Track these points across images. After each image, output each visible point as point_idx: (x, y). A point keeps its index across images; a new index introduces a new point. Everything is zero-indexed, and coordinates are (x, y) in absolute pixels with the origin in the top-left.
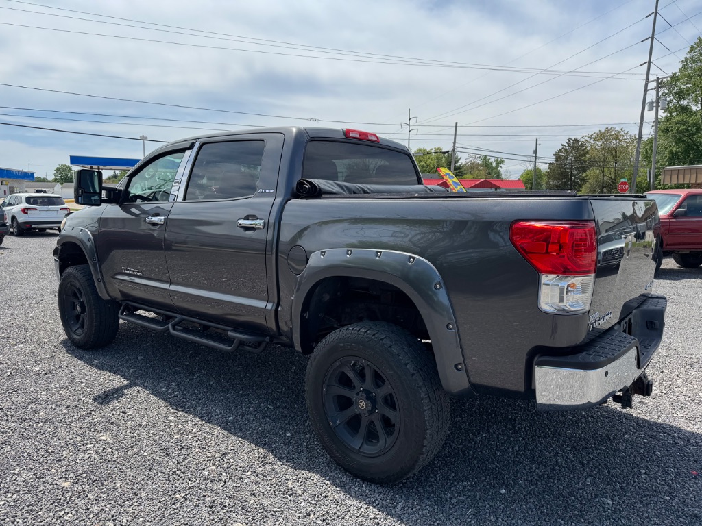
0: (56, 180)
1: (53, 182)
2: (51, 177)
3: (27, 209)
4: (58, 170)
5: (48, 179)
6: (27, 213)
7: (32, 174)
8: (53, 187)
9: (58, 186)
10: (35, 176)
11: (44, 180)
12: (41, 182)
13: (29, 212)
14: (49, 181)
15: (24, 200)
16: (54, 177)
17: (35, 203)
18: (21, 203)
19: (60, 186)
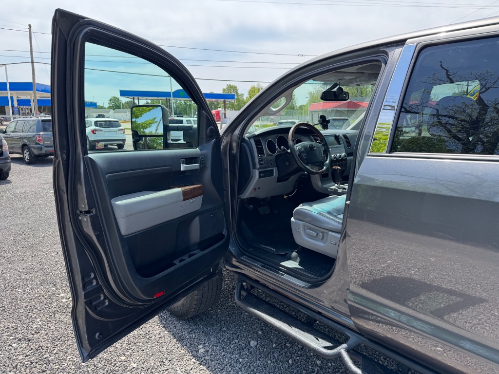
0: (110, 107)
1: (108, 108)
2: (106, 106)
3: (96, 130)
4: (111, 100)
5: (105, 107)
6: (95, 133)
7: (96, 104)
8: (108, 112)
9: (112, 111)
10: (97, 104)
11: (102, 108)
12: (100, 108)
13: (97, 133)
14: (105, 108)
15: (93, 123)
16: (108, 105)
17: (101, 126)
18: (91, 125)
19: (113, 111)
